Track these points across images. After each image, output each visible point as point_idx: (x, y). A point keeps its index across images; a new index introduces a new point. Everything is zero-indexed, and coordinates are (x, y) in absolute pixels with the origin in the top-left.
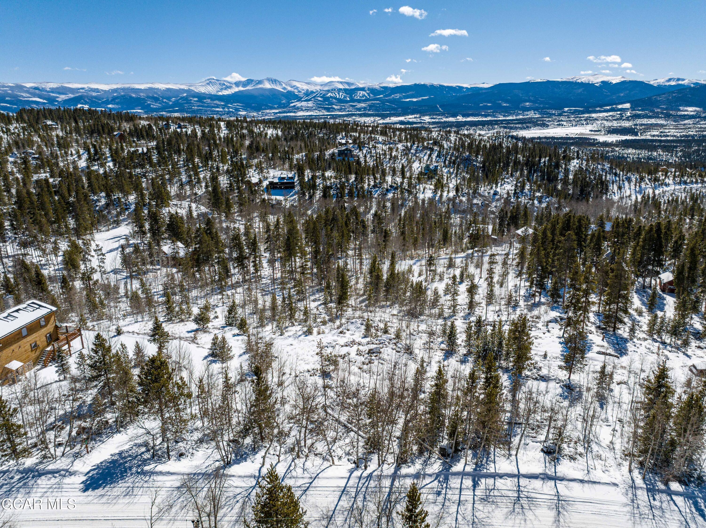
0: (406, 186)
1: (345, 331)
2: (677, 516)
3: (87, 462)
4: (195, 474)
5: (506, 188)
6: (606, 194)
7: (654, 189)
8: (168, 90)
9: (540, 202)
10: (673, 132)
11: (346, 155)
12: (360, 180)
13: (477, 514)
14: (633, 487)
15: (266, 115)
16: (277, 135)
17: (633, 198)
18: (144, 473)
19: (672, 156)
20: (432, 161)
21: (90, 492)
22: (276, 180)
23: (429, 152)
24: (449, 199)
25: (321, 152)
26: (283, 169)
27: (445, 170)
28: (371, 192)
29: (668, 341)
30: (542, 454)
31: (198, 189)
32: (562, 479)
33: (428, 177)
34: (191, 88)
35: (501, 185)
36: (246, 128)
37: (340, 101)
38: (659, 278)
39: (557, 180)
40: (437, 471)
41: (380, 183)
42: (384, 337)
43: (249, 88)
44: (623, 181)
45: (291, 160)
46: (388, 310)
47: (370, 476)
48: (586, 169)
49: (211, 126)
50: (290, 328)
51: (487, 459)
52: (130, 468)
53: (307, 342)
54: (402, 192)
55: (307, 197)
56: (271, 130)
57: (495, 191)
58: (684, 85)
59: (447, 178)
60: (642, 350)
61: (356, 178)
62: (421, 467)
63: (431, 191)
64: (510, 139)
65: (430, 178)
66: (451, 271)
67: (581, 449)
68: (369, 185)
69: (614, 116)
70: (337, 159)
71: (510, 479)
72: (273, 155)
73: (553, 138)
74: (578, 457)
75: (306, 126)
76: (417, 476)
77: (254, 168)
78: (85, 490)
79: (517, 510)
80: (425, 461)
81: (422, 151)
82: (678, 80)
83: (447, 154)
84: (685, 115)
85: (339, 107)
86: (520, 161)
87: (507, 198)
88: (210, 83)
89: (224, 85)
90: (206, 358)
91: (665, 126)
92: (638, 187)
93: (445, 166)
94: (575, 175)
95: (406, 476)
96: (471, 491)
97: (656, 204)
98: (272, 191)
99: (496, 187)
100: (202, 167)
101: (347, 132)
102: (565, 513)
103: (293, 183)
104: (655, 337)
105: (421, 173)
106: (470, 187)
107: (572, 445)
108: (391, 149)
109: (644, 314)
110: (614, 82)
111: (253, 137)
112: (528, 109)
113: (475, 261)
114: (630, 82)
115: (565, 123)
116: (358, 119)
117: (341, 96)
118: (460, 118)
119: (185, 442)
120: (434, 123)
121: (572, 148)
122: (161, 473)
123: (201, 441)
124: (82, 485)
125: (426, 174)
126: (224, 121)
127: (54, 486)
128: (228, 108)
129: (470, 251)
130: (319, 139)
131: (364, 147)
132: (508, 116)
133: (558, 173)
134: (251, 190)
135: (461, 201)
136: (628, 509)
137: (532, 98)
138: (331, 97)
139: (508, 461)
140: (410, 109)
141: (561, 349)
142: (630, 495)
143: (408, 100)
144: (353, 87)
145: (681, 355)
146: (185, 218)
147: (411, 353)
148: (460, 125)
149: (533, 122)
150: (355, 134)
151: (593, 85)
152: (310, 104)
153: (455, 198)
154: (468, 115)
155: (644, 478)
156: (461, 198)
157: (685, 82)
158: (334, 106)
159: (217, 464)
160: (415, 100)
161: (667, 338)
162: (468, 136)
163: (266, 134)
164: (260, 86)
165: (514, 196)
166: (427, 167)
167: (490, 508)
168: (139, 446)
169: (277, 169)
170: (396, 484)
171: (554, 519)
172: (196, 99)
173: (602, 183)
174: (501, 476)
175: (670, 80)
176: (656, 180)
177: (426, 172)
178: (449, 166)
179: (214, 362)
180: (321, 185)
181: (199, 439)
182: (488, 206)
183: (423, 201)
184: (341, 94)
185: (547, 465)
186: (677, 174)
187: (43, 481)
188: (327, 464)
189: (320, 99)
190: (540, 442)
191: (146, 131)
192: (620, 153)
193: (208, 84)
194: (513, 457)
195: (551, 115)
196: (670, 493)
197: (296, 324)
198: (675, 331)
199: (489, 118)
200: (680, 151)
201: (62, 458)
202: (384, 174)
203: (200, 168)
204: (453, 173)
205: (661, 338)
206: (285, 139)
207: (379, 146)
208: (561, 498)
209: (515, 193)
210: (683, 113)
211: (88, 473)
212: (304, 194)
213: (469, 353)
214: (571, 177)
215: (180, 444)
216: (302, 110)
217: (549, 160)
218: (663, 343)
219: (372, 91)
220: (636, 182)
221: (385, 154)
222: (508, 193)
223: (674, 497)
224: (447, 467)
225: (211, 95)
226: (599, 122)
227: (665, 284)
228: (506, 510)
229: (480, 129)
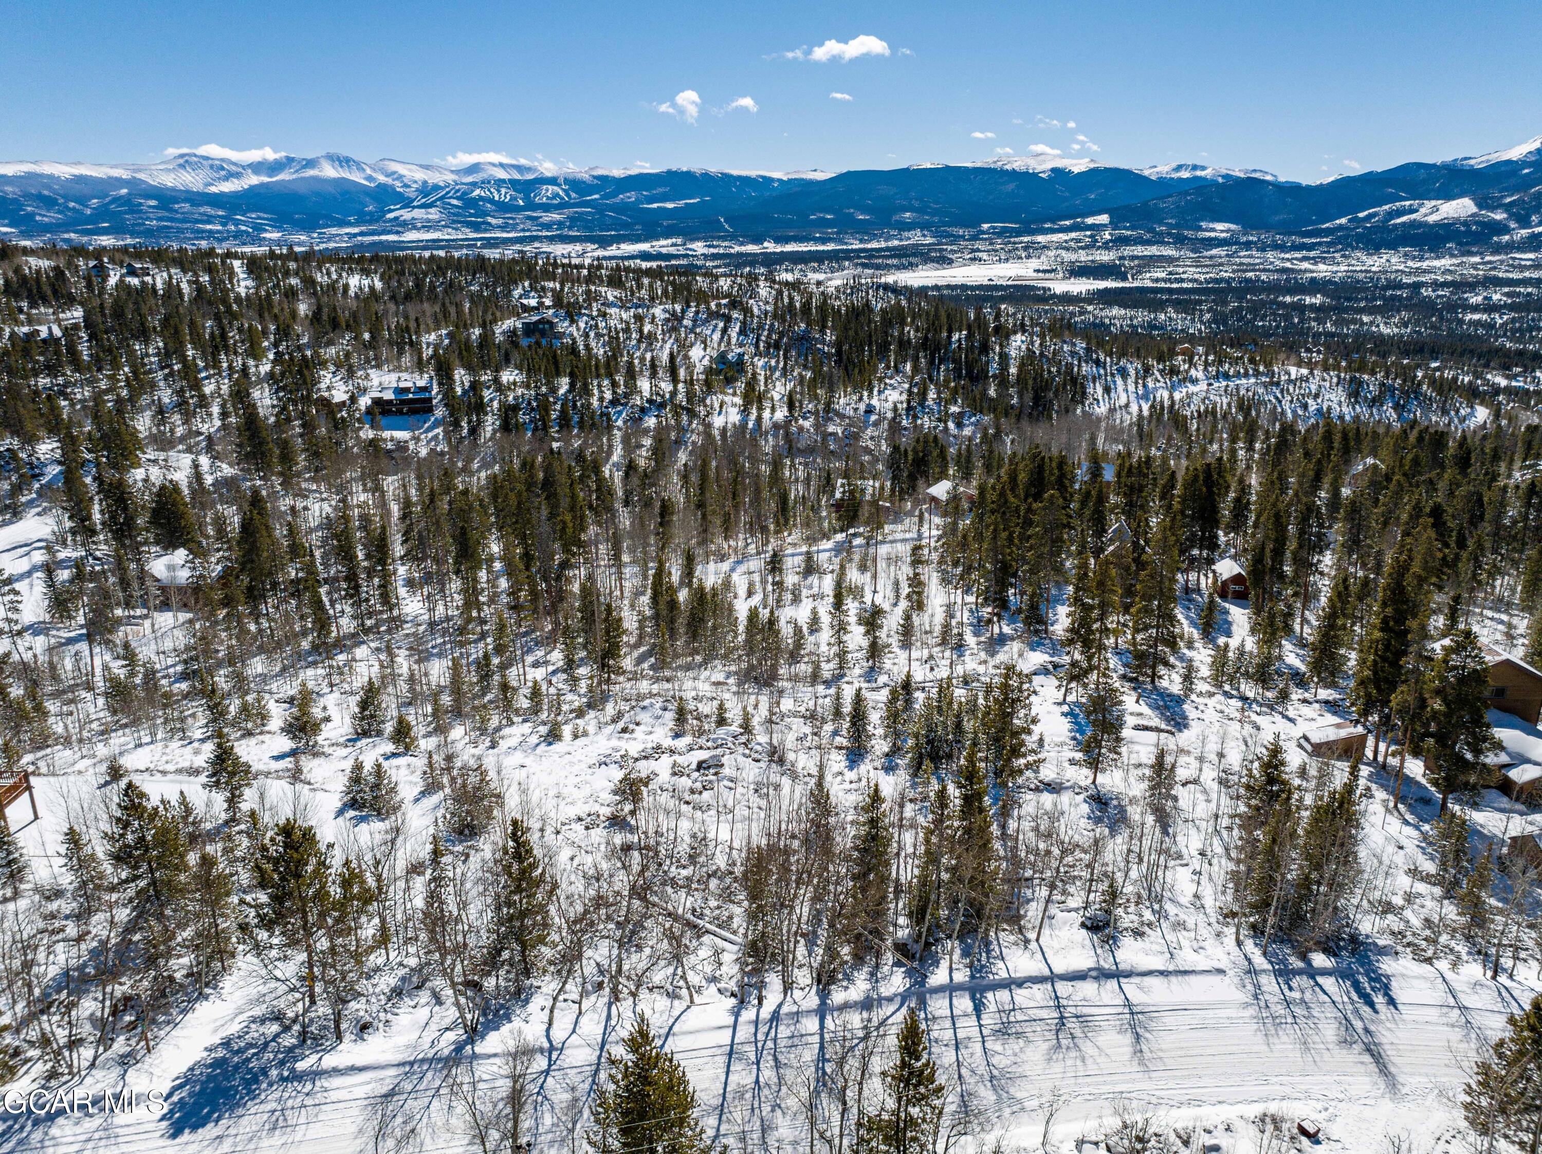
0: (681, 397)
1: (631, 726)
2: (1331, 1012)
3: (156, 1071)
4: (412, 1064)
5: (890, 399)
6: (1083, 404)
7: (1171, 390)
8: (80, 179)
9: (959, 425)
10: (1192, 272)
11: (543, 333)
12: (581, 388)
13: (995, 1060)
14: (1252, 971)
15: (329, 240)
16: (372, 288)
17: (1134, 408)
18: (298, 1077)
19: (1193, 320)
20: (729, 343)
21: (186, 1136)
22: (389, 395)
23: (721, 325)
24: (776, 426)
25: (483, 325)
26: (398, 369)
27: (760, 362)
28: (608, 415)
29: (1251, 695)
30: (1084, 931)
31: (203, 421)
32: (1129, 974)
33: (726, 378)
34: (138, 176)
35: (880, 392)
36: (297, 274)
37: (503, 207)
38: (1214, 572)
39: (987, 377)
40: (901, 989)
41: (626, 395)
42: (721, 732)
43: (284, 176)
44: (1113, 375)
45: (415, 347)
46: (705, 674)
47: (775, 1017)
48: (1042, 354)
49: (210, 270)
50: (506, 731)
51: (988, 952)
52: (264, 1072)
53: (556, 757)
54: (677, 415)
55: (465, 432)
56: (357, 277)
57: (869, 405)
58: (1204, 179)
59: (766, 379)
60: (1210, 715)
61: (572, 385)
62: (869, 986)
63: (736, 410)
64: (881, 292)
65: (729, 381)
66: (814, 580)
67: (1148, 915)
68: (601, 399)
69: (1078, 241)
70: (524, 342)
71: (1036, 987)
72: (373, 337)
73: (964, 287)
74: (1146, 929)
75: (439, 268)
76: (867, 1004)
77: (332, 368)
78: (176, 1131)
79: (1064, 1042)
80: (872, 974)
81: (707, 321)
82: (1195, 167)
83: (761, 327)
84: (1210, 239)
85: (500, 221)
86: (909, 340)
87: (894, 419)
88: (186, 163)
89: (223, 169)
90: (340, 813)
91: (1178, 259)
92: (1140, 387)
93: (758, 354)
94: (1021, 367)
95: (845, 1007)
96: (974, 1018)
97: (1178, 422)
98: (383, 421)
99: (870, 396)
100: (206, 368)
101: (534, 280)
102: (1147, 1035)
103: (430, 400)
104: (1227, 687)
105: (709, 371)
106: (816, 397)
107: (1132, 909)
108: (639, 318)
109: (1196, 645)
110: (1076, 170)
111: (315, 293)
112: (910, 227)
113: (857, 557)
114: (1107, 170)
115: (984, 256)
116: (546, 248)
117: (504, 195)
118: (770, 247)
119: (363, 1000)
120: (715, 257)
121: (1003, 307)
122: (336, 1071)
123: (397, 993)
124: (165, 1124)
125: (719, 372)
126: (242, 258)
127: (96, 1136)
128: (237, 223)
129: (840, 537)
130: (472, 297)
131: (581, 315)
132: (869, 241)
133: (988, 363)
134: (334, 419)
135: (801, 429)
136: (1252, 1011)
137: (916, 204)
138: (481, 198)
139: (1027, 954)
140: (661, 225)
141: (1068, 726)
142: (1250, 987)
143: (655, 205)
144: (530, 177)
145: (1278, 718)
146: (186, 491)
147: (781, 761)
148: (771, 261)
149: (922, 254)
150: (551, 285)
151: (1035, 175)
152: (434, 214)
153: (788, 422)
154: (786, 240)
155: (1265, 954)
156: (801, 422)
157: (1207, 173)
158: (490, 219)
159: (451, 1036)
160: (670, 205)
161: (1249, 689)
162: (795, 286)
163: (346, 287)
164: (311, 173)
165: (908, 415)
166: (722, 357)
167: (1015, 1045)
168: (263, 1021)
169: (385, 368)
170: (829, 1023)
171: (1131, 1049)
172: (153, 203)
173: (1074, 381)
174: (1020, 983)
175: (1179, 168)
176: (1174, 371)
177: (721, 366)
178: (767, 354)
179: (362, 819)
180: (496, 404)
181: (393, 990)
182: (856, 437)
183: (724, 431)
184: (503, 191)
185: (1099, 951)
186: (1211, 358)
187: (62, 1129)
188: (679, 1006)
189: (455, 202)
190: (1076, 910)
191: (52, 285)
192: (1095, 317)
193: (182, 166)
194: (1033, 945)
195: (955, 239)
196: (1312, 973)
197: (515, 719)
198: (1263, 674)
199: (830, 247)
200: (1208, 311)
201: (94, 1072)
202: (631, 375)
203: (200, 371)
204: (776, 368)
205: (1238, 689)
206: (393, 298)
207: (613, 311)
208: (1135, 1009)
209: (909, 408)
210: (1208, 234)
211: (170, 1095)
212: (457, 424)
213: (895, 751)
214: (1013, 370)
215: (353, 1005)
216: (415, 228)
217: (968, 337)
218: (1244, 699)
219: (574, 184)
220: (1137, 378)
221: (627, 330)
222: (895, 409)
223: (1320, 979)
224: (918, 977)
225: (187, 192)
226: (1051, 254)
227: (1224, 583)
228: (1046, 1046)
229: (814, 270)
